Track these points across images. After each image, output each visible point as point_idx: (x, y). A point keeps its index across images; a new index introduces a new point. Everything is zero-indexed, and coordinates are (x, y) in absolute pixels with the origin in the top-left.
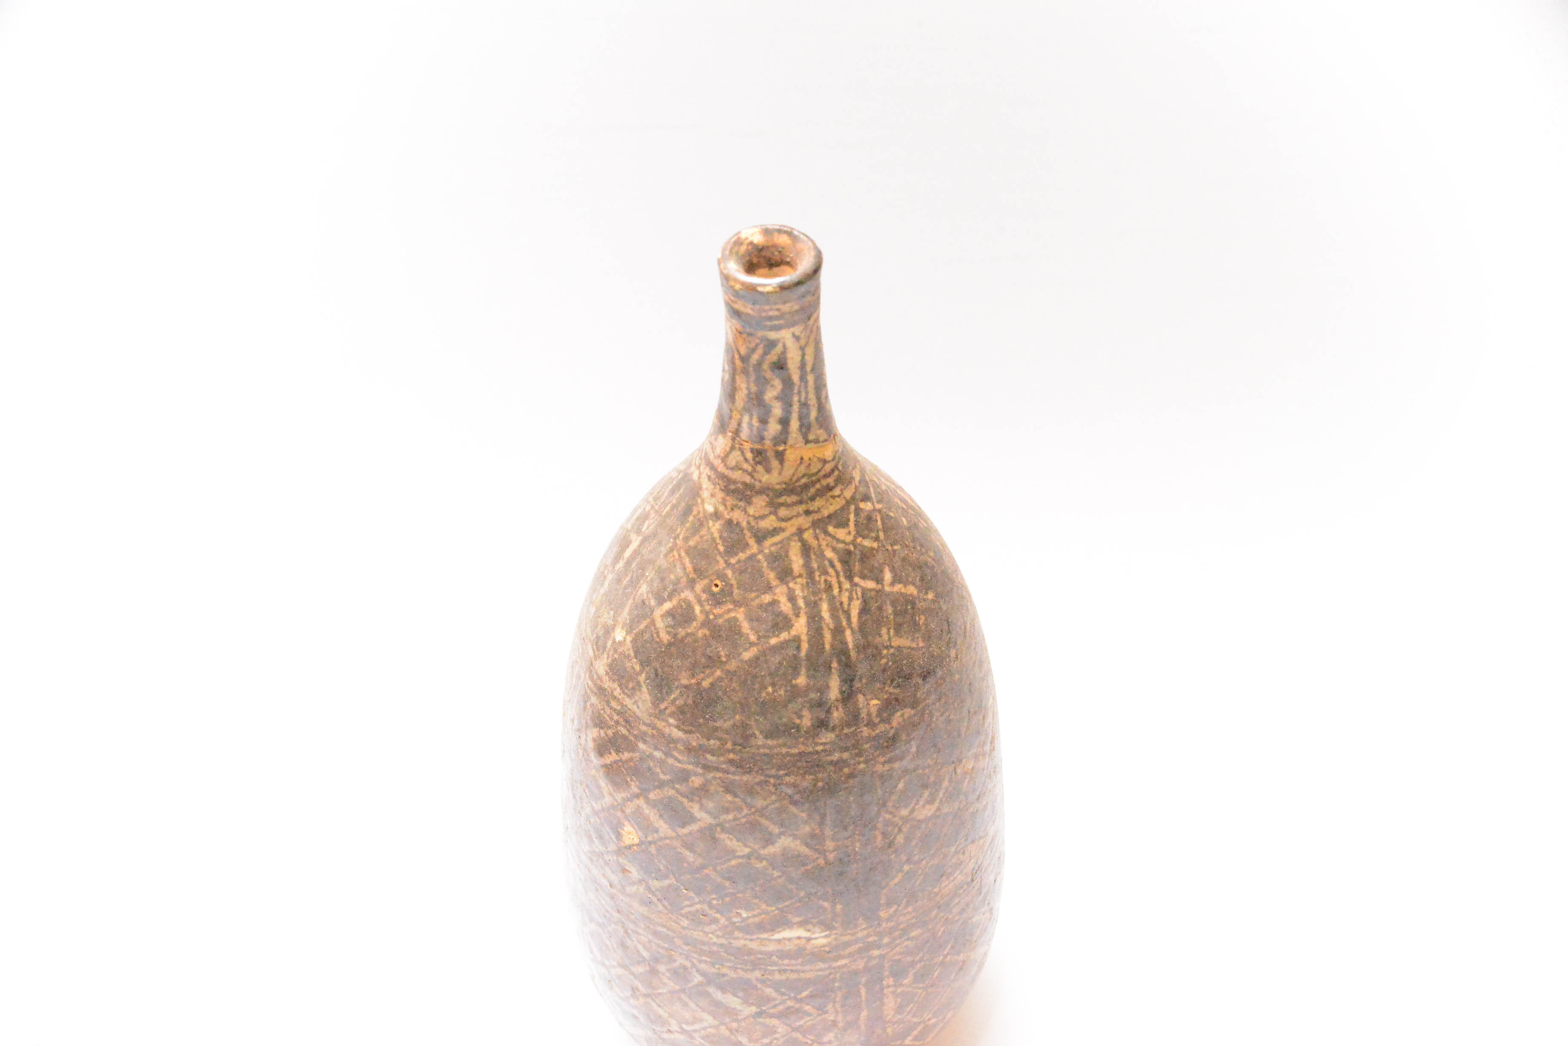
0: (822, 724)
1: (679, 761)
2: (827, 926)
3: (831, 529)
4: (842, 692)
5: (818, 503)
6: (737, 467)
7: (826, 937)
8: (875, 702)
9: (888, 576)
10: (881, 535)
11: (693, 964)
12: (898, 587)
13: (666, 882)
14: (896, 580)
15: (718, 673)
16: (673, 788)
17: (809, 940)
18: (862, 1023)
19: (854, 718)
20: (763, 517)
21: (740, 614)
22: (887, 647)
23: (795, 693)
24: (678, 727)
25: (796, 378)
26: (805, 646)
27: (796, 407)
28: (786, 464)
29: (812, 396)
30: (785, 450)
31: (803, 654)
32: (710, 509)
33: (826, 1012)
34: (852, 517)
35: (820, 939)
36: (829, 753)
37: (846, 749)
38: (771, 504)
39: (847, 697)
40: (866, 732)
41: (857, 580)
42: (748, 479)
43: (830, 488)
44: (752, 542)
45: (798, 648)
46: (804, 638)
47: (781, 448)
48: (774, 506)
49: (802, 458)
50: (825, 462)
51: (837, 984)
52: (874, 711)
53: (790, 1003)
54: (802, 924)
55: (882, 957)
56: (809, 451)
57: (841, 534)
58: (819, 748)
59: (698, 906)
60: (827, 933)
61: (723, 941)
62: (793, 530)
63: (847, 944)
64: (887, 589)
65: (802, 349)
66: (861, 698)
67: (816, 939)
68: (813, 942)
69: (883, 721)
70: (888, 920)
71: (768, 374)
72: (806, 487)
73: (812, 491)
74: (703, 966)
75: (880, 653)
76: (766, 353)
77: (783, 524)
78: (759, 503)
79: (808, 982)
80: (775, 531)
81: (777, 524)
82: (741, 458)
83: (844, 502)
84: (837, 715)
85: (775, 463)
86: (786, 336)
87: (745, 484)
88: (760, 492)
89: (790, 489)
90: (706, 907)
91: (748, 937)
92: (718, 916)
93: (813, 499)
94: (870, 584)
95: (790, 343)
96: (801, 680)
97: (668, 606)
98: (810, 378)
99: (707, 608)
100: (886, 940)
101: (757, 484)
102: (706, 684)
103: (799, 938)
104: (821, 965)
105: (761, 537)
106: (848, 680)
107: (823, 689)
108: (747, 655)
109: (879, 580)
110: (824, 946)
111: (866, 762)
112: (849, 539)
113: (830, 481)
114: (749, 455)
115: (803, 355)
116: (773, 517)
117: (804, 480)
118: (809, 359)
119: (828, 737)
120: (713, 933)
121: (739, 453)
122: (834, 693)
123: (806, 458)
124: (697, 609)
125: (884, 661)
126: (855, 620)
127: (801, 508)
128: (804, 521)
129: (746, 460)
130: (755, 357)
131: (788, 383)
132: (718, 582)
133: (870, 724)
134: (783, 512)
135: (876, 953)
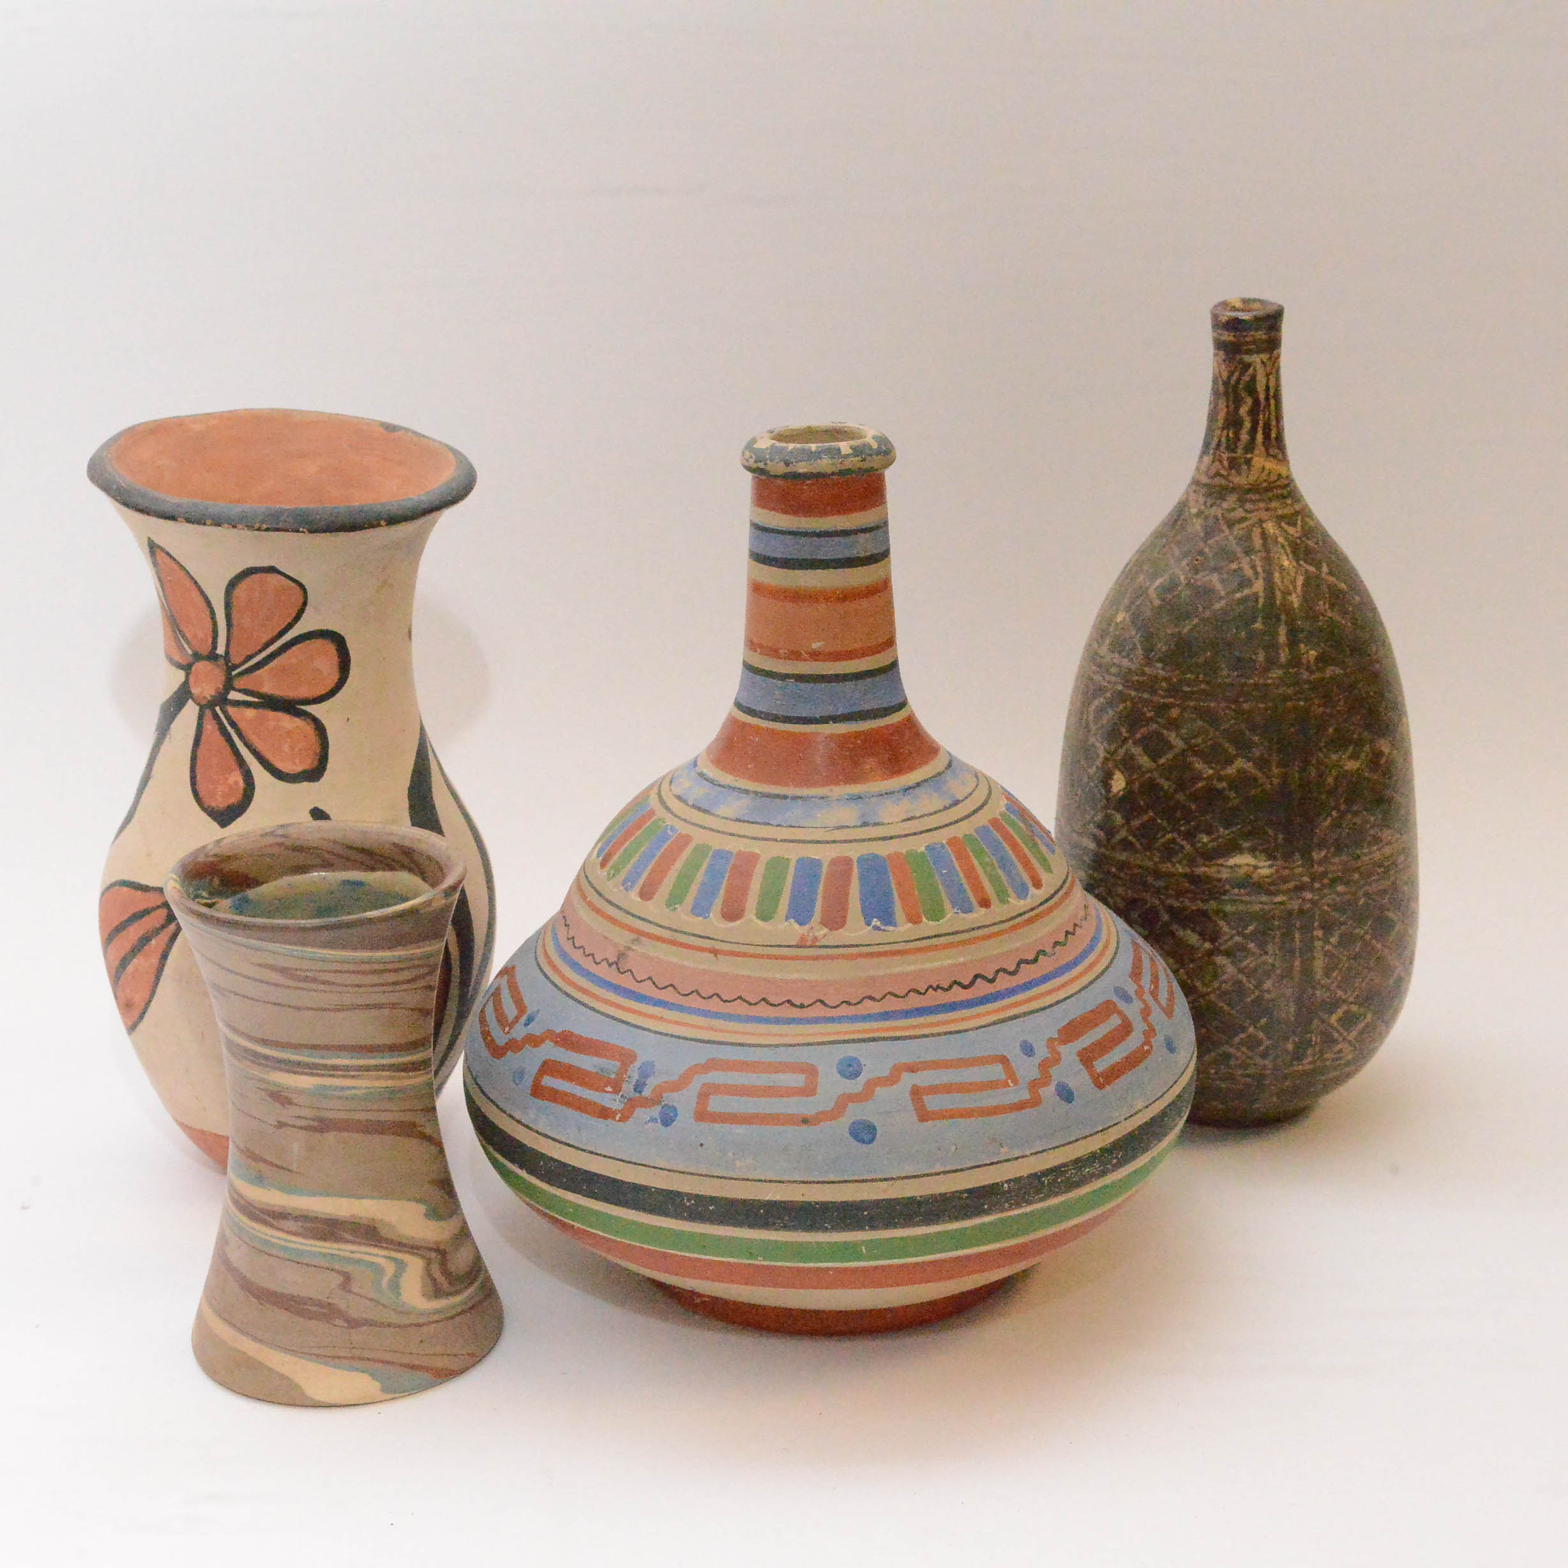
0: (1271, 662)
1: (1163, 697)
2: (1271, 857)
3: (1283, 524)
4: (1288, 639)
5: (1274, 504)
6: (1218, 474)
7: (1270, 866)
8: (1312, 652)
9: (1325, 569)
10: (1321, 543)
11: (1163, 903)
12: (1331, 579)
13: (1145, 818)
14: (1331, 573)
15: (1196, 621)
16: (1157, 722)
17: (1256, 867)
18: (1296, 974)
19: (1295, 661)
20: (1234, 509)
21: (1215, 578)
22: (1323, 615)
23: (1252, 635)
24: (1163, 669)
25: (1262, 396)
26: (1261, 601)
27: (1261, 424)
28: (1252, 469)
29: (1273, 417)
30: (1252, 458)
31: (1260, 605)
32: (1194, 511)
33: (1266, 953)
34: (1299, 522)
35: (1265, 869)
36: (1278, 687)
37: (1289, 686)
38: (1239, 500)
39: (1293, 643)
40: (1305, 675)
41: (1301, 562)
42: (1223, 482)
43: (1284, 497)
44: (1225, 527)
45: (1257, 601)
46: (1261, 594)
47: (1249, 456)
48: (1242, 501)
49: (1264, 468)
50: (1279, 475)
51: (1276, 923)
52: (1312, 659)
53: (1238, 939)
54: (1253, 851)
55: (1314, 903)
56: (1270, 465)
57: (1291, 530)
58: (1270, 681)
59: (1169, 836)
60: (1269, 863)
61: (1188, 870)
62: (1255, 519)
63: (1285, 880)
64: (1324, 575)
65: (1268, 375)
66: (1302, 646)
67: (1261, 868)
68: (1259, 871)
69: (1318, 669)
70: (1320, 863)
71: (1243, 394)
72: (1267, 490)
73: (1270, 494)
74: (1169, 901)
75: (1318, 617)
76: (1242, 373)
77: (1249, 516)
78: (1231, 500)
79: (1254, 916)
80: (1242, 520)
81: (1243, 514)
82: (1220, 467)
83: (1292, 511)
84: (1284, 656)
85: (1245, 467)
86: (1256, 359)
87: (1220, 486)
88: (1233, 490)
89: (1254, 489)
90: (1176, 835)
91: (1207, 863)
92: (1184, 843)
93: (1270, 500)
94: (1312, 569)
95: (1259, 366)
96: (1258, 625)
97: (1158, 582)
98: (1272, 401)
99: (1190, 576)
100: (1317, 885)
101: (1231, 485)
102: (1185, 630)
103: (1248, 865)
104: (1264, 898)
105: (1231, 524)
106: (1293, 632)
107: (1274, 635)
108: (1217, 606)
109: (1319, 567)
110: (1267, 877)
111: (1306, 700)
112: (1298, 535)
113: (1285, 492)
114: (1226, 463)
115: (1268, 380)
116: (1241, 510)
117: (1265, 484)
118: (1272, 384)
119: (1277, 673)
120: (1180, 862)
121: (1218, 463)
122: (1282, 638)
123: (1267, 468)
124: (1182, 578)
125: (1321, 624)
126: (1299, 589)
127: (1262, 505)
128: (1264, 515)
129: (1224, 467)
130: (1234, 378)
131: (1256, 402)
132: (1199, 558)
133: (1308, 669)
134: (1248, 506)
135: (1308, 895)
